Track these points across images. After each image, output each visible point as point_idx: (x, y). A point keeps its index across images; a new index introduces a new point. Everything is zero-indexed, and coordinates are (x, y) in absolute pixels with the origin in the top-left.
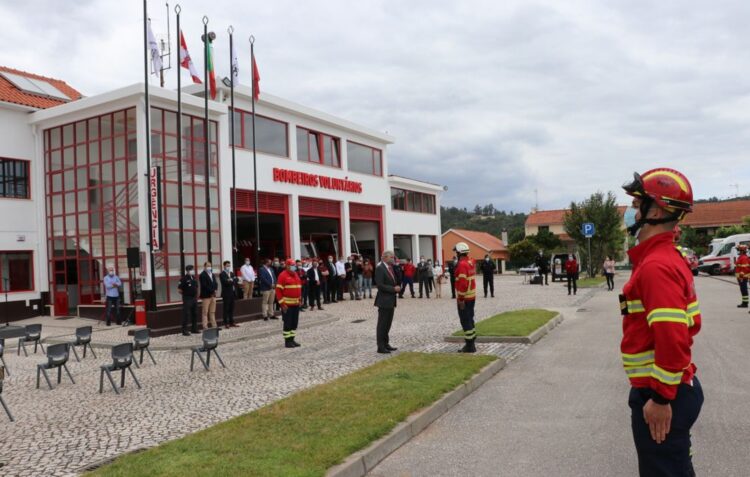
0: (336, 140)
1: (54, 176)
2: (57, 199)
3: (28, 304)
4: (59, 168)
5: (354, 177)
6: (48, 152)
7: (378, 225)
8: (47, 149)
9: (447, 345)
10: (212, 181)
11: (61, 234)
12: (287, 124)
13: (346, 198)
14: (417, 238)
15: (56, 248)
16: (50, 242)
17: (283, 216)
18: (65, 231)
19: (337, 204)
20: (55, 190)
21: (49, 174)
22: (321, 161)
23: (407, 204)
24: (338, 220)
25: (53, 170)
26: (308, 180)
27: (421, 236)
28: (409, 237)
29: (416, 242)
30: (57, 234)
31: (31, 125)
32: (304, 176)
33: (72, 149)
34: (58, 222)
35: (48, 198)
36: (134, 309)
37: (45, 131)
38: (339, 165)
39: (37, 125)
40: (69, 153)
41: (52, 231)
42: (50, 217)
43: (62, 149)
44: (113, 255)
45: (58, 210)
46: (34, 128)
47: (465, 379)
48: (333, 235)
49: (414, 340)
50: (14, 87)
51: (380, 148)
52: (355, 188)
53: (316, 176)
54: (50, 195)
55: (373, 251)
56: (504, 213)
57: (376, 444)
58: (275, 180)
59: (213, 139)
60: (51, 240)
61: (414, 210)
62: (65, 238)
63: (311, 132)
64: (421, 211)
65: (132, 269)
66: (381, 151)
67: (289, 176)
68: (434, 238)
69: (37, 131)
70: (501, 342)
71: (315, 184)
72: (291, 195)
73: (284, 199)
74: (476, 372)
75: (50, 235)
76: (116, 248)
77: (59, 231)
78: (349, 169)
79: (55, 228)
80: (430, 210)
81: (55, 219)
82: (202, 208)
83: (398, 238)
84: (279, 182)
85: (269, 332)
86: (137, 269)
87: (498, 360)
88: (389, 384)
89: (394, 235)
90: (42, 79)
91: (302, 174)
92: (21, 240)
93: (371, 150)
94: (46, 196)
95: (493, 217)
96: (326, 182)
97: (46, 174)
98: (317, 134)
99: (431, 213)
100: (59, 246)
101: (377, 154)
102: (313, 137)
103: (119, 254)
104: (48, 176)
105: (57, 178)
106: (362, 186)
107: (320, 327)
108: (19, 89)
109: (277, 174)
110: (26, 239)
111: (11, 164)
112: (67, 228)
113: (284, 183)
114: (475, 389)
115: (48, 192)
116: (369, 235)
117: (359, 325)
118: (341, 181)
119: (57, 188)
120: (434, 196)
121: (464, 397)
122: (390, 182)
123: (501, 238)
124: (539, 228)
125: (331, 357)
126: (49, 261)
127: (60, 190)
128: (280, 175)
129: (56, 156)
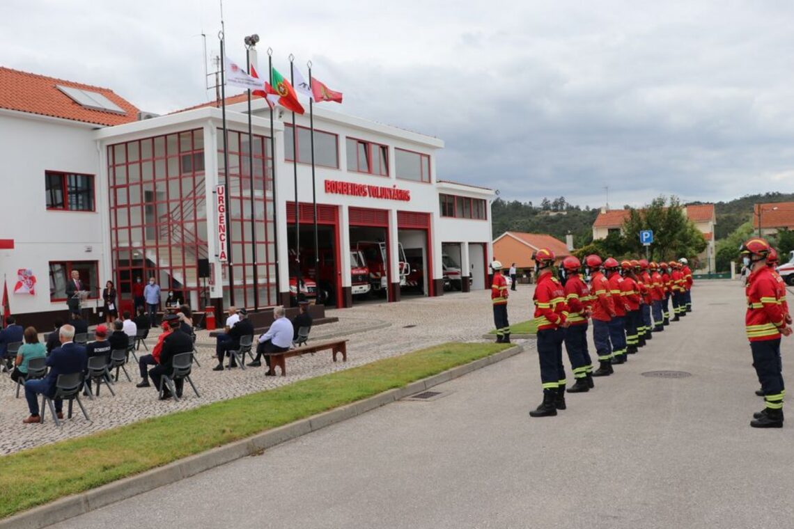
0: (384, 149)
1: (119, 190)
2: (122, 212)
3: (95, 311)
4: (124, 182)
5: (402, 186)
6: (112, 166)
7: (427, 232)
8: (111, 163)
9: (484, 340)
10: (269, 194)
11: (127, 245)
12: (337, 136)
13: (393, 206)
14: (467, 245)
15: (121, 258)
16: (114, 253)
17: (333, 226)
18: (130, 242)
19: (385, 213)
20: (119, 203)
21: (114, 188)
22: (370, 171)
23: (457, 210)
24: (386, 229)
25: (117, 184)
26: (357, 190)
27: (470, 243)
28: (459, 244)
29: (466, 250)
30: (121, 245)
31: (96, 141)
32: (353, 186)
33: (137, 165)
34: (123, 235)
35: (113, 211)
36: (205, 315)
37: (108, 146)
38: (388, 174)
39: (102, 141)
40: (134, 169)
41: (117, 242)
42: (115, 229)
43: (127, 164)
44: (181, 265)
45: (123, 222)
46: (98, 144)
47: (489, 355)
48: (380, 244)
49: (458, 338)
50: (75, 102)
51: (428, 154)
52: (404, 196)
53: (364, 186)
54: (115, 207)
55: (421, 258)
56: (577, 208)
57: (431, 377)
58: (326, 191)
59: (270, 155)
60: (116, 250)
61: (463, 216)
62: (131, 249)
63: (360, 141)
64: (471, 218)
65: (201, 279)
66: (429, 157)
67: (340, 187)
68: (484, 245)
69: (101, 146)
70: (526, 338)
71: (365, 195)
72: (341, 206)
73: (334, 210)
74: (497, 352)
75: (114, 246)
76: (184, 259)
77: (123, 242)
78: (398, 178)
79: (119, 239)
80: (481, 216)
81: (119, 231)
82: (261, 221)
83: (445, 245)
84: (330, 194)
85: (333, 334)
86: (207, 279)
87: (516, 347)
88: (438, 356)
89: (443, 243)
90: (92, 89)
91: (352, 185)
92: (89, 251)
93: (419, 156)
94: (110, 208)
95: (565, 213)
96: (375, 192)
97: (110, 188)
98: (365, 144)
99: (482, 219)
100: (125, 256)
101: (425, 159)
102: (361, 146)
103: (186, 265)
104: (112, 190)
105: (122, 192)
106: (410, 195)
107: (375, 331)
108: (80, 105)
109: (329, 186)
110: (93, 250)
111: (73, 177)
112: (132, 239)
113: (334, 194)
114: (495, 362)
115: (112, 205)
116: (417, 243)
117: (410, 329)
118: (389, 190)
119: (122, 200)
120: (485, 201)
121: (487, 365)
122: (439, 188)
123: (565, 242)
124: (609, 230)
125: (392, 349)
126: (113, 271)
127: (125, 203)
128: (332, 187)
129: (121, 171)
